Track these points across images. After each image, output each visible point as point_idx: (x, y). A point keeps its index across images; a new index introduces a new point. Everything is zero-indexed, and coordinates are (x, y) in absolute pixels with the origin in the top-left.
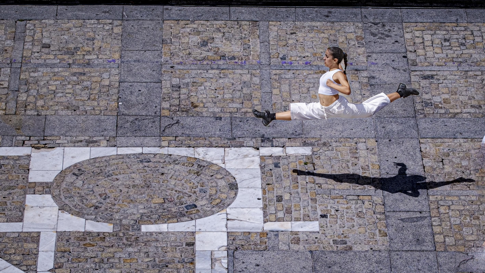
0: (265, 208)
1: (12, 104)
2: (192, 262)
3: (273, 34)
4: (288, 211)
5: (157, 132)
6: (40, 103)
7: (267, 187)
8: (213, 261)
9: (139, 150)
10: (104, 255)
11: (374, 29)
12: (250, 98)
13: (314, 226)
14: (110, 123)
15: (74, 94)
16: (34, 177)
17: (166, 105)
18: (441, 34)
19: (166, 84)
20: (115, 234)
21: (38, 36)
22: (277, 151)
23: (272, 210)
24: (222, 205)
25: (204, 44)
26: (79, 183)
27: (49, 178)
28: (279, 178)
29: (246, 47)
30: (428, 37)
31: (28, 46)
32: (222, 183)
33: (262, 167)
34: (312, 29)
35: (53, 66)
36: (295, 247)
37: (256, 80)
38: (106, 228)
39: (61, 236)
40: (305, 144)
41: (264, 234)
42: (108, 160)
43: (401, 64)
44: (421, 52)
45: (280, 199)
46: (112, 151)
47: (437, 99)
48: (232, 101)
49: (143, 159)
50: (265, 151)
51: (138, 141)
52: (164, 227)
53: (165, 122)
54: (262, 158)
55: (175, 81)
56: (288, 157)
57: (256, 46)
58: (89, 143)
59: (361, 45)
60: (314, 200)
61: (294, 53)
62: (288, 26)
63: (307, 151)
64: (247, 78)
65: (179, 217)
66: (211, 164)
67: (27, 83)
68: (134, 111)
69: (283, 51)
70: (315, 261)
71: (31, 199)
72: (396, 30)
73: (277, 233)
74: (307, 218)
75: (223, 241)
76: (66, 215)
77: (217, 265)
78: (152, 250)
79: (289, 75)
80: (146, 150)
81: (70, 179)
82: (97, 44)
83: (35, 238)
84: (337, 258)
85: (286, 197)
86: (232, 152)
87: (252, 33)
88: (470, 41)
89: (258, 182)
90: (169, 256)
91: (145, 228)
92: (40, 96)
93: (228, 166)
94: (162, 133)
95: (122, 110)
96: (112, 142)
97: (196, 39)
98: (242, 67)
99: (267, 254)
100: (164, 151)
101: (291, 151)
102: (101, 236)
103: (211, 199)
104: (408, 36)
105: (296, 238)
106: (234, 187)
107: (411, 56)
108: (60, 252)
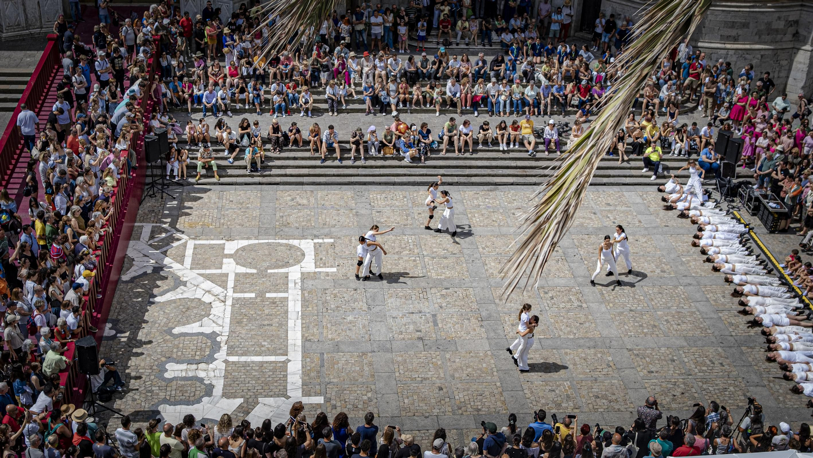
0: (315, 263)
1: (218, 224)
2: (287, 284)
3: (319, 196)
4: (325, 264)
5: (274, 233)
6: (229, 223)
7: (316, 254)
8: (295, 283)
9: (267, 241)
10: (254, 282)
11: (358, 194)
12: (310, 220)
13: (334, 270)
14: (256, 231)
15: (242, 220)
16: (226, 252)
17: (277, 223)
18: (384, 195)
19: (278, 215)
20: (257, 274)
21: (228, 197)
22: (320, 241)
23: (318, 263)
24: (299, 262)
25: (293, 200)
26: (244, 254)
27: (232, 252)
28: (321, 251)
29: (309, 201)
30: (379, 197)
31: (224, 201)
32: (299, 253)
33: (314, 247)
34: (334, 194)
35: (234, 209)
36: (327, 278)
37: (313, 213)
38: (254, 271)
39: (237, 274)
40: (331, 238)
41: (315, 273)
42: (255, 245)
43: (369, 207)
44: (376, 202)
45: (321, 259)
46: (256, 242)
47: (382, 220)
48: (303, 221)
49: (268, 244)
50: (316, 241)
51: (264, 237)
52: (276, 271)
53: (277, 230)
54: (315, 243)
55: (281, 214)
56: (324, 243)
57: (312, 200)
58: (248, 238)
59: (353, 200)
60: (335, 260)
61: (327, 203)
62: (325, 193)
63: (332, 240)
64: (309, 213)
65: (282, 267)
66: (295, 246)
67: (224, 215)
68: (266, 226)
69: (323, 202)
70: (335, 283)
71: (225, 260)
72: (366, 194)
73: (320, 273)
74: (332, 266)
75: (299, 276)
76: (239, 266)
77: (297, 285)
78: (272, 279)
79: (325, 211)
80: (270, 241)
81: (240, 252)
82: (251, 200)
83: (227, 275)
84: (343, 282)
85: (324, 258)
86: (303, 241)
87: (311, 195)
88: (395, 198)
89: (313, 253)
90: (278, 282)
91: (269, 271)
92: (229, 221)
93: (302, 247)
94: (276, 234)
95: (261, 226)
96: (256, 238)
97: (289, 198)
98: (307, 208)
99: (316, 281)
100: (277, 241)
101: (326, 240)
102: (252, 274)
103: (295, 259)
104: (371, 196)
105: (327, 274)
106: (303, 255)
107: (372, 204)
108: (236, 281)
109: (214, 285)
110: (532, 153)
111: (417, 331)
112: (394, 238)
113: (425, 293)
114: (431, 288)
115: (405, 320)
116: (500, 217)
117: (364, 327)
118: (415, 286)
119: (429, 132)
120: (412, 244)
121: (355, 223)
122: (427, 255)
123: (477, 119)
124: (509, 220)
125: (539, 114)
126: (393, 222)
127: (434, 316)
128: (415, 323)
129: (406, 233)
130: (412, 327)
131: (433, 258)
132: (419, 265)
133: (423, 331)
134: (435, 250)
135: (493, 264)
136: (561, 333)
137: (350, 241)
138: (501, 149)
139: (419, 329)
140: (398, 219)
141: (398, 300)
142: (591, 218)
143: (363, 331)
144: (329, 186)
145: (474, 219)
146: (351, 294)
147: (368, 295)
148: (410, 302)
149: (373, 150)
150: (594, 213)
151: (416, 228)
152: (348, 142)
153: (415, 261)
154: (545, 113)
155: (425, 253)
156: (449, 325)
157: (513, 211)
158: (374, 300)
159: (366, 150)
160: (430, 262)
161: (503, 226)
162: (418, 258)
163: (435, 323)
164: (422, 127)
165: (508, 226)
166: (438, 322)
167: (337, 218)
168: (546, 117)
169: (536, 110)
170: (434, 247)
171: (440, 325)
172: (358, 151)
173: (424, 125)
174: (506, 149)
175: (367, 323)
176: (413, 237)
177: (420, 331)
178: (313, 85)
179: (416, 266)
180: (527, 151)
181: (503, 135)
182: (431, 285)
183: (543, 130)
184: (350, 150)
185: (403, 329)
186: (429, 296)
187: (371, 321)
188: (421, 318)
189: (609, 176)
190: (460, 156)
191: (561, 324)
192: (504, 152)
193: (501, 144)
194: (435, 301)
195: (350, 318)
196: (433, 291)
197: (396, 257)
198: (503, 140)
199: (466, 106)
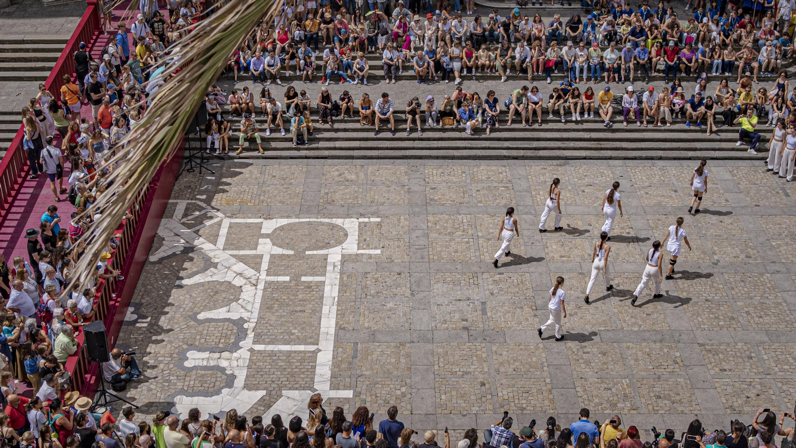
0: (358, 244)
1: (257, 201)
2: (326, 267)
3: (369, 171)
4: (368, 245)
5: (316, 212)
6: (269, 200)
7: (360, 235)
8: (335, 266)
9: (308, 220)
10: (290, 264)
11: (413, 168)
12: (357, 198)
13: (378, 252)
14: (297, 208)
15: (284, 196)
16: (263, 231)
17: (321, 201)
18: (440, 170)
19: (322, 192)
20: (294, 255)
21: (271, 172)
22: (366, 220)
23: (361, 245)
24: (341, 243)
25: (340, 175)
26: (282, 234)
27: (270, 232)
28: (366, 232)
29: (358, 176)
30: (435, 172)
31: (266, 176)
32: (342, 233)
33: (359, 227)
34: (386, 169)
35: (276, 185)
36: (370, 261)
37: (361, 190)
38: (291, 252)
39: (272, 256)
40: (378, 217)
41: (357, 255)
42: (295, 224)
43: (423, 183)
44: (431, 178)
45: (365, 240)
46: (297, 220)
47: (436, 198)
48: (349, 199)
49: (309, 223)
50: (361, 220)
51: (308, 216)
52: (315, 252)
53: (321, 208)
54: (360, 223)
55: (327, 191)
56: (370, 222)
57: (362, 175)
58: (288, 217)
59: (406, 175)
60: (380, 241)
61: (377, 179)
62: (376, 167)
63: (379, 220)
64: (356, 189)
65: (322, 248)
66: (338, 225)
67: (264, 192)
68: (308, 203)
69: (373, 178)
70: (377, 266)
71: (261, 240)
72: (422, 169)
73: (362, 254)
74: (376, 248)
75: (339, 258)
76: (275, 247)
77: (336, 268)
78: (309, 261)
79: (375, 188)
80: (311, 220)
81: (278, 232)
82: (295, 175)
83: (261, 257)
84: (386, 265)
85: (368, 239)
86: (347, 220)
87: (361, 170)
88: (452, 173)
89: (357, 233)
90: (316, 264)
91: (307, 253)
92: (269, 197)
93: (345, 226)
94: (319, 213)
95: (303, 203)
96: (297, 217)
97: (337, 173)
98: (355, 185)
99: (357, 263)
100: (319, 220)
101: (372, 220)
102: (289, 256)
103: (336, 240)
104: (426, 171)
105: (370, 256)
106: (346, 235)
107: (427, 180)
108: (271, 263)
109: (247, 267)
110: (608, 124)
111: (463, 320)
112: (447, 217)
113: (475, 279)
114: (482, 273)
115: (450, 308)
116: (568, 195)
117: (405, 314)
118: (465, 270)
119: (496, 101)
120: (466, 224)
121: (406, 201)
122: (483, 237)
123: (550, 86)
124: (577, 198)
125: (620, 79)
126: (447, 200)
127: (484, 303)
128: (461, 311)
129: (462, 212)
130: (457, 316)
131: (489, 240)
132: (472, 247)
133: (470, 320)
134: (491, 231)
135: (554, 247)
136: (624, 325)
137: (399, 220)
138: (574, 119)
139: (466, 318)
140: (454, 197)
141: (446, 286)
142: (671, 197)
143: (403, 320)
144: (382, 161)
145: (538, 196)
146: (394, 278)
147: (413, 280)
148: (459, 288)
149: (430, 121)
150: (675, 191)
151: (472, 207)
152: (404, 112)
153: (468, 242)
154: (627, 79)
155: (480, 234)
156: (499, 314)
157: (583, 188)
158: (418, 286)
159: (423, 121)
160: (485, 244)
161: (570, 205)
162: (471, 240)
163: (484, 312)
164: (488, 95)
165: (576, 205)
166: (487, 310)
167: (387, 195)
168: (627, 83)
169: (616, 75)
170: (491, 228)
171: (489, 314)
172: (414, 121)
173: (491, 93)
174: (579, 119)
175: (408, 310)
176: (469, 216)
177: (466, 320)
178: (370, 49)
179: (469, 249)
180: (603, 122)
181: (576, 104)
182: (483, 270)
183: (622, 97)
184: (406, 121)
185: (448, 318)
186: (480, 281)
187: (413, 308)
188: (469, 305)
189: (695, 149)
190: (527, 127)
191: (625, 315)
192: (577, 122)
193: (574, 114)
194: (486, 288)
195: (390, 305)
196: (485, 276)
197: (448, 238)
198: (575, 109)
199: (538, 71)
